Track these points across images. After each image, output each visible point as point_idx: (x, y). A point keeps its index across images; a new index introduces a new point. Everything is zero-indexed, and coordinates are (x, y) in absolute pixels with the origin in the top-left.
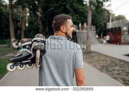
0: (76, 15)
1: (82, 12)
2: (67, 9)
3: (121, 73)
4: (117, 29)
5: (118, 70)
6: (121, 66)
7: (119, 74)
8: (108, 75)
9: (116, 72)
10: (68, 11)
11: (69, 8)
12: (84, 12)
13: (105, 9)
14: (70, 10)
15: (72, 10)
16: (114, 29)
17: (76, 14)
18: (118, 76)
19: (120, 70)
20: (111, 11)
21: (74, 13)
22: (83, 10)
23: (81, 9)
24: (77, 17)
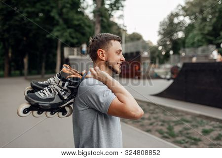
0: (69, 30)
1: (79, 25)
2: (53, 18)
3: (154, 123)
4: (135, 54)
5: (149, 119)
6: (151, 112)
7: (151, 124)
8: (137, 127)
9: (146, 122)
10: (55, 22)
11: (57, 17)
12: (83, 25)
13: (112, 21)
14: (58, 21)
15: (61, 21)
16: (129, 55)
17: (69, 27)
18: (150, 127)
19: (152, 118)
20: (124, 26)
21: (65, 26)
22: (81, 21)
23: (78, 20)
24: (70, 34)
